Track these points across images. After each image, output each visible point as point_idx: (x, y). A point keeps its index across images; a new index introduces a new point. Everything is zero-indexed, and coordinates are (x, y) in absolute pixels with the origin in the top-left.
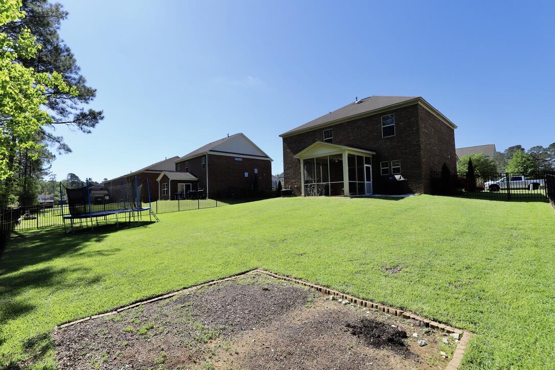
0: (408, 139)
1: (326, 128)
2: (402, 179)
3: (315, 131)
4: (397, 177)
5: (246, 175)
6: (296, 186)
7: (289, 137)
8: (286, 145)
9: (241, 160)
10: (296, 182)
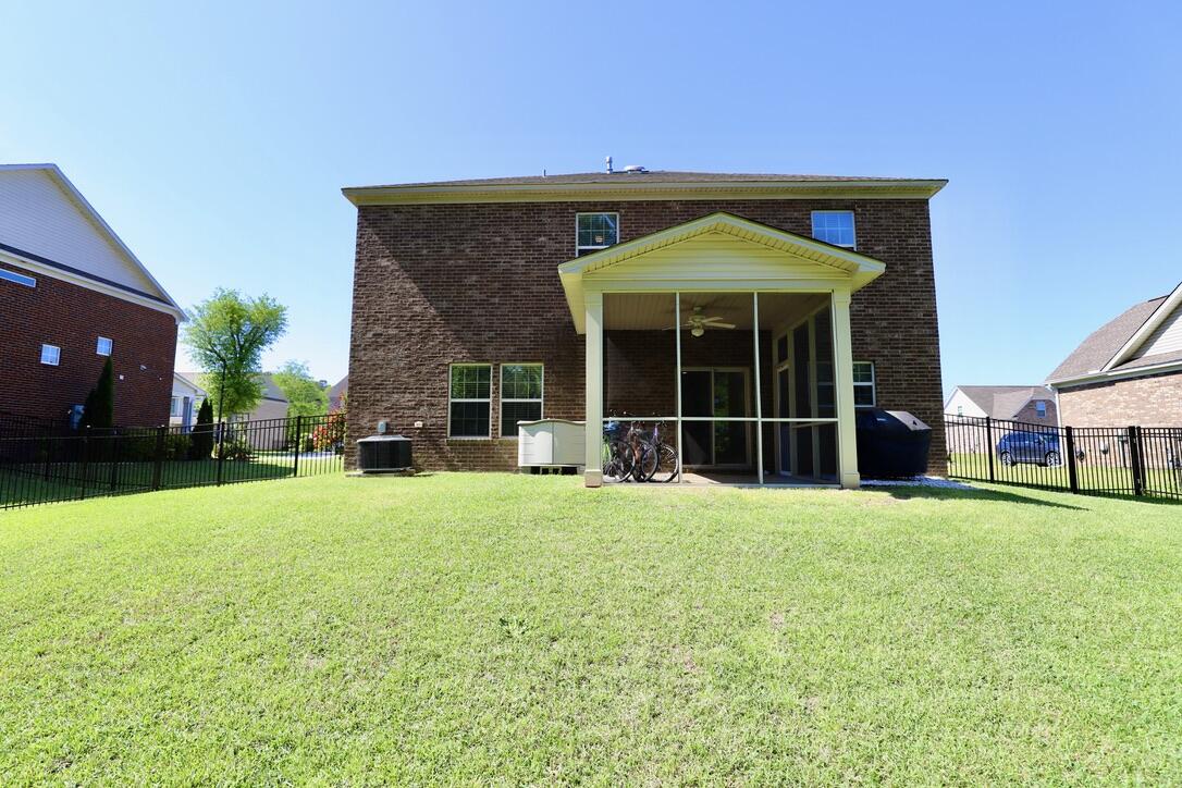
0: (902, 299)
1: (593, 206)
2: (921, 426)
3: (533, 210)
4: (905, 417)
5: (50, 355)
6: (419, 424)
7: (397, 209)
8: (375, 238)
9: (32, 282)
10: (419, 404)
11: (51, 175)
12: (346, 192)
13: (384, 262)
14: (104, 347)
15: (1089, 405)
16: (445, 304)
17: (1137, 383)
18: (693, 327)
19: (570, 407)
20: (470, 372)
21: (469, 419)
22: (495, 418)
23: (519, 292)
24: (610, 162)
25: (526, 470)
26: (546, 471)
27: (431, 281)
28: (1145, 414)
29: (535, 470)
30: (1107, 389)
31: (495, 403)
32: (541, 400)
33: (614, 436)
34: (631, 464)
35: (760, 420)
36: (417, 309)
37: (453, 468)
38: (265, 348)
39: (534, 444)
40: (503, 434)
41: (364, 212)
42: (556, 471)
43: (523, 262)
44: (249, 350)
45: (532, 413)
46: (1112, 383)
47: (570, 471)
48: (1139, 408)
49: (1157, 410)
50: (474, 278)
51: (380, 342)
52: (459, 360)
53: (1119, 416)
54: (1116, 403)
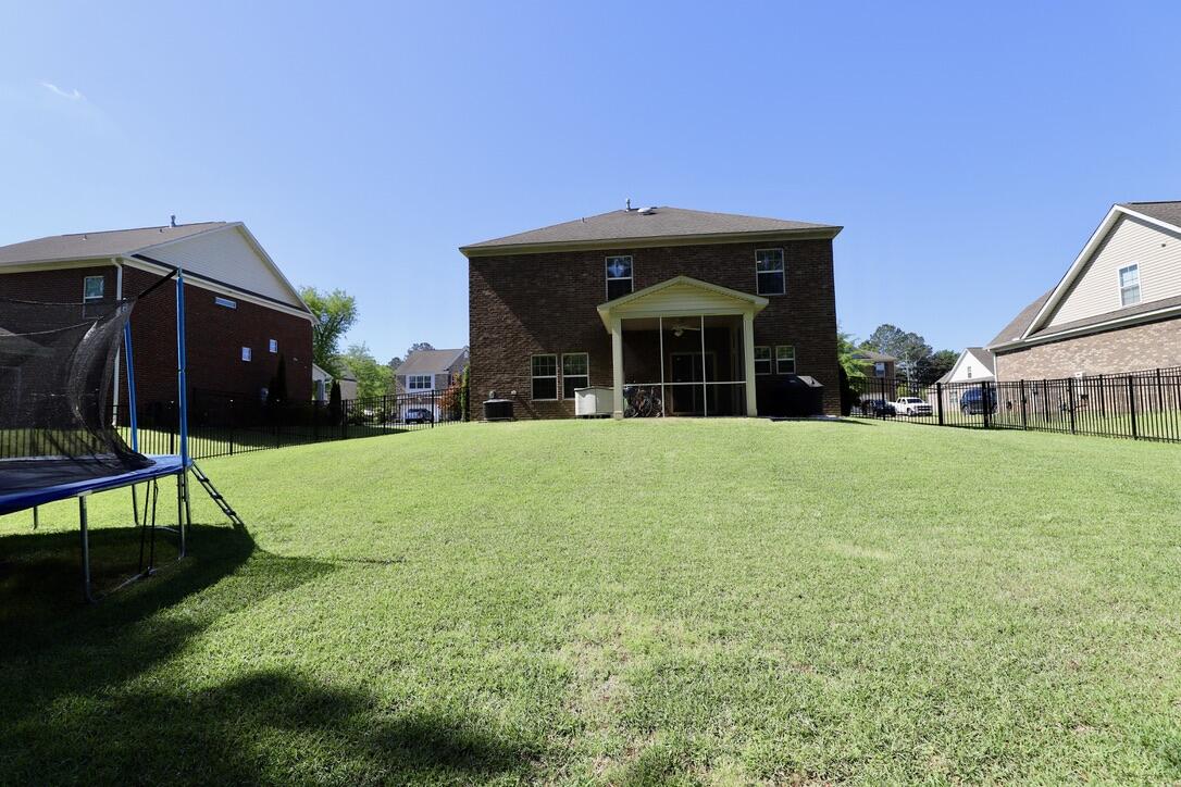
0: (813, 305)
1: (616, 253)
2: (817, 384)
4: (807, 380)
5: (246, 354)
6: (514, 392)
7: (493, 259)
8: (481, 278)
9: (232, 305)
10: (514, 380)
11: (240, 229)
12: (462, 249)
13: (487, 293)
14: (273, 346)
15: (1015, 365)
16: (526, 318)
17: (1044, 348)
18: (675, 331)
19: (604, 380)
20: (543, 359)
21: (544, 389)
22: (560, 388)
23: (571, 309)
24: (629, 203)
25: (580, 417)
26: (592, 417)
27: (518, 304)
28: (1048, 372)
29: (586, 417)
30: (1026, 353)
31: (559, 378)
32: (587, 376)
33: (629, 394)
34: (639, 408)
35: (705, 383)
36: (509, 322)
37: (535, 418)
38: (340, 335)
39: (585, 402)
40: (566, 397)
41: (472, 261)
42: (598, 417)
43: (573, 290)
44: (328, 337)
45: (582, 384)
46: (1029, 348)
47: (608, 416)
48: (1045, 367)
49: (1055, 368)
50: (544, 301)
51: (487, 343)
52: (536, 351)
53: (1033, 373)
54: (1031, 363)
